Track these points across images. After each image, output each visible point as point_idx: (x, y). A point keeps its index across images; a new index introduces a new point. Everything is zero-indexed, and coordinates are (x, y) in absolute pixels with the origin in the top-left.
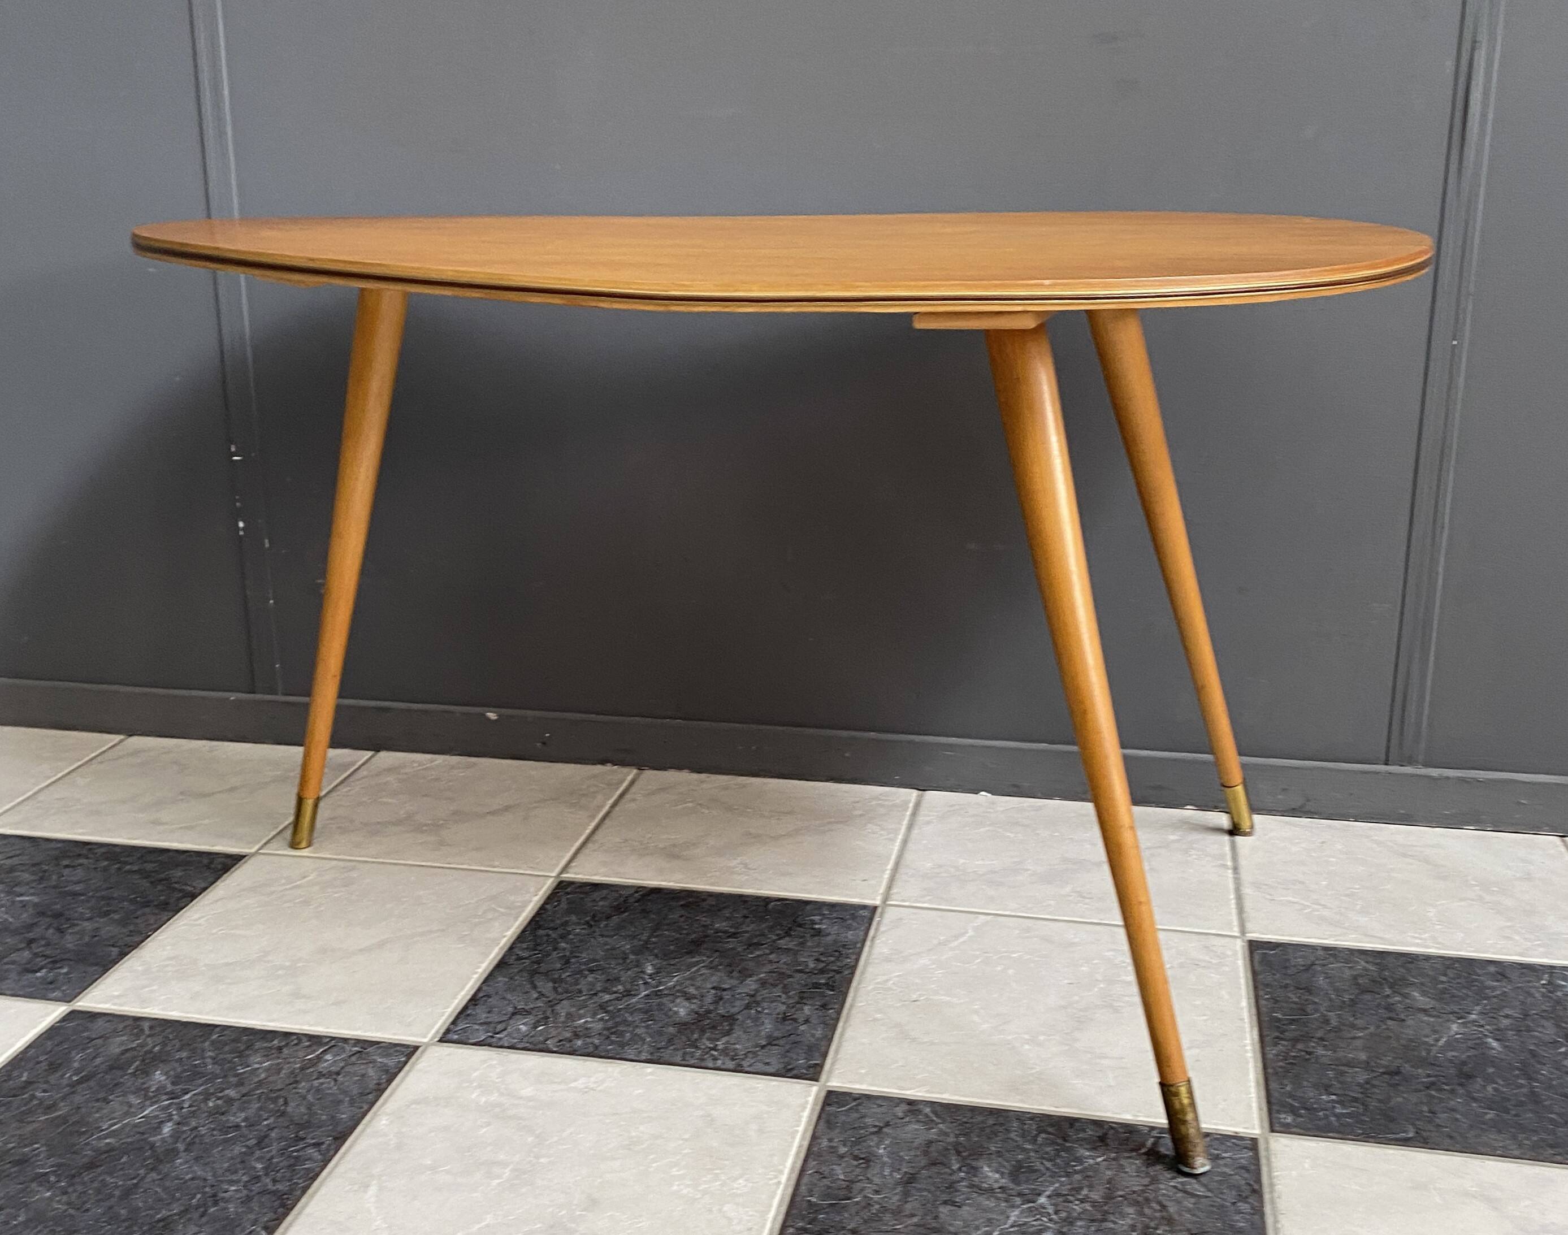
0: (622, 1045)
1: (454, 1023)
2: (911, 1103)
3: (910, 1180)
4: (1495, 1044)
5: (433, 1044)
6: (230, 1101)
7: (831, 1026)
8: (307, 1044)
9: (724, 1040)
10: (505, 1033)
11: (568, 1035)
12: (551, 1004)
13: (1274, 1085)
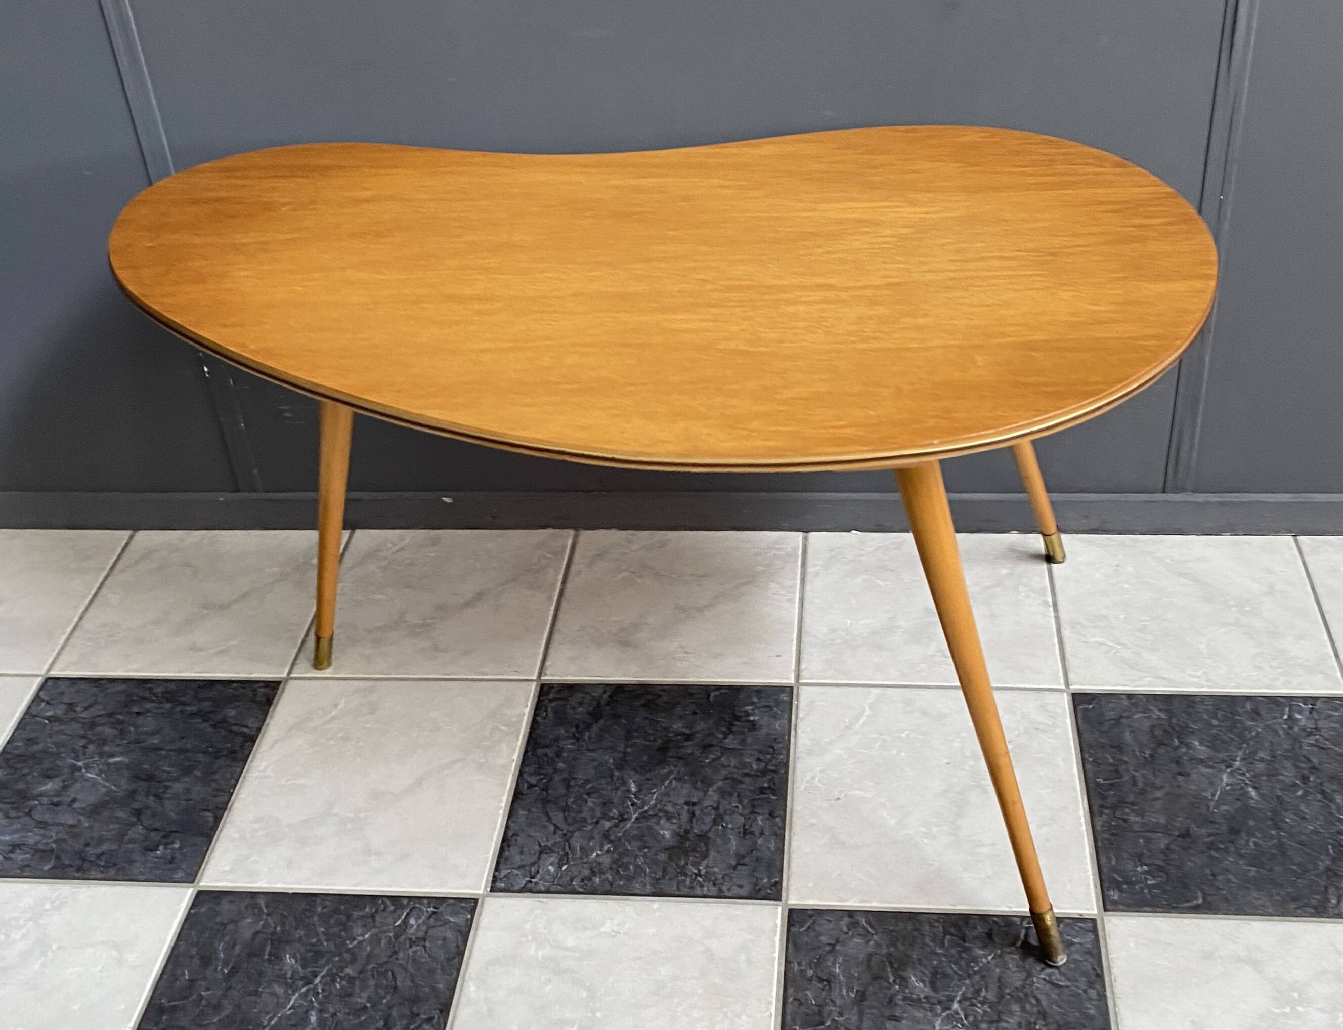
0: (630, 879)
1: (497, 869)
2: (851, 913)
3: (862, 997)
4: (1253, 793)
5: (487, 896)
6: (351, 980)
7: (779, 835)
8: (392, 908)
9: (705, 862)
10: (539, 876)
11: (587, 872)
12: (567, 838)
13: (1103, 861)
